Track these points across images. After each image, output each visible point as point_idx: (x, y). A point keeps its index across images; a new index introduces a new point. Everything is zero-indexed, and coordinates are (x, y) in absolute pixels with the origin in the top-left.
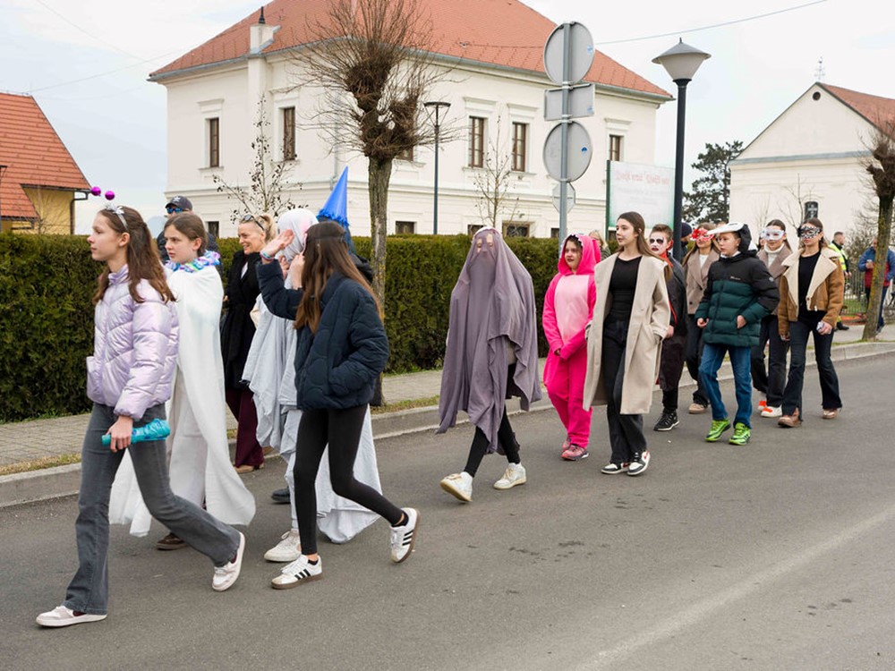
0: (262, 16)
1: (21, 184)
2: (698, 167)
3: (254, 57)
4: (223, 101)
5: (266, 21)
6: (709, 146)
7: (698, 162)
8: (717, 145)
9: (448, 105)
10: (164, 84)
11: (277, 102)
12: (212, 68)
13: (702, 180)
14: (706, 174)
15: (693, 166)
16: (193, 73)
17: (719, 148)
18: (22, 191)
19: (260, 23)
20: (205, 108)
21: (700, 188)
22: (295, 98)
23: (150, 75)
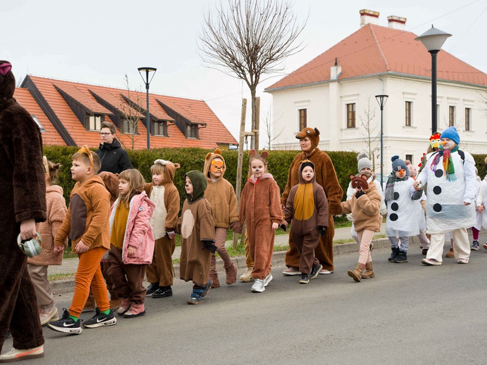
0: (336, 62)
1: (217, 143)
3: (333, 81)
4: (309, 101)
5: (338, 64)
9: (387, 96)
10: (272, 93)
11: (345, 101)
12: (305, 86)
16: (292, 88)
18: (217, 146)
19: (335, 65)
20: (298, 105)
22: (355, 100)
23: (265, 89)
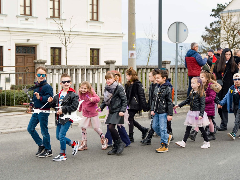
2: (213, 16)
6: (218, 5)
7: (213, 13)
8: (221, 4)
13: (215, 22)
14: (217, 19)
15: (211, 15)
17: (223, 6)
21: (214, 26)
